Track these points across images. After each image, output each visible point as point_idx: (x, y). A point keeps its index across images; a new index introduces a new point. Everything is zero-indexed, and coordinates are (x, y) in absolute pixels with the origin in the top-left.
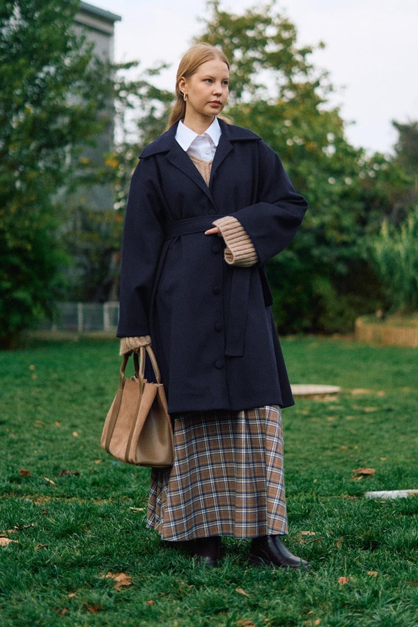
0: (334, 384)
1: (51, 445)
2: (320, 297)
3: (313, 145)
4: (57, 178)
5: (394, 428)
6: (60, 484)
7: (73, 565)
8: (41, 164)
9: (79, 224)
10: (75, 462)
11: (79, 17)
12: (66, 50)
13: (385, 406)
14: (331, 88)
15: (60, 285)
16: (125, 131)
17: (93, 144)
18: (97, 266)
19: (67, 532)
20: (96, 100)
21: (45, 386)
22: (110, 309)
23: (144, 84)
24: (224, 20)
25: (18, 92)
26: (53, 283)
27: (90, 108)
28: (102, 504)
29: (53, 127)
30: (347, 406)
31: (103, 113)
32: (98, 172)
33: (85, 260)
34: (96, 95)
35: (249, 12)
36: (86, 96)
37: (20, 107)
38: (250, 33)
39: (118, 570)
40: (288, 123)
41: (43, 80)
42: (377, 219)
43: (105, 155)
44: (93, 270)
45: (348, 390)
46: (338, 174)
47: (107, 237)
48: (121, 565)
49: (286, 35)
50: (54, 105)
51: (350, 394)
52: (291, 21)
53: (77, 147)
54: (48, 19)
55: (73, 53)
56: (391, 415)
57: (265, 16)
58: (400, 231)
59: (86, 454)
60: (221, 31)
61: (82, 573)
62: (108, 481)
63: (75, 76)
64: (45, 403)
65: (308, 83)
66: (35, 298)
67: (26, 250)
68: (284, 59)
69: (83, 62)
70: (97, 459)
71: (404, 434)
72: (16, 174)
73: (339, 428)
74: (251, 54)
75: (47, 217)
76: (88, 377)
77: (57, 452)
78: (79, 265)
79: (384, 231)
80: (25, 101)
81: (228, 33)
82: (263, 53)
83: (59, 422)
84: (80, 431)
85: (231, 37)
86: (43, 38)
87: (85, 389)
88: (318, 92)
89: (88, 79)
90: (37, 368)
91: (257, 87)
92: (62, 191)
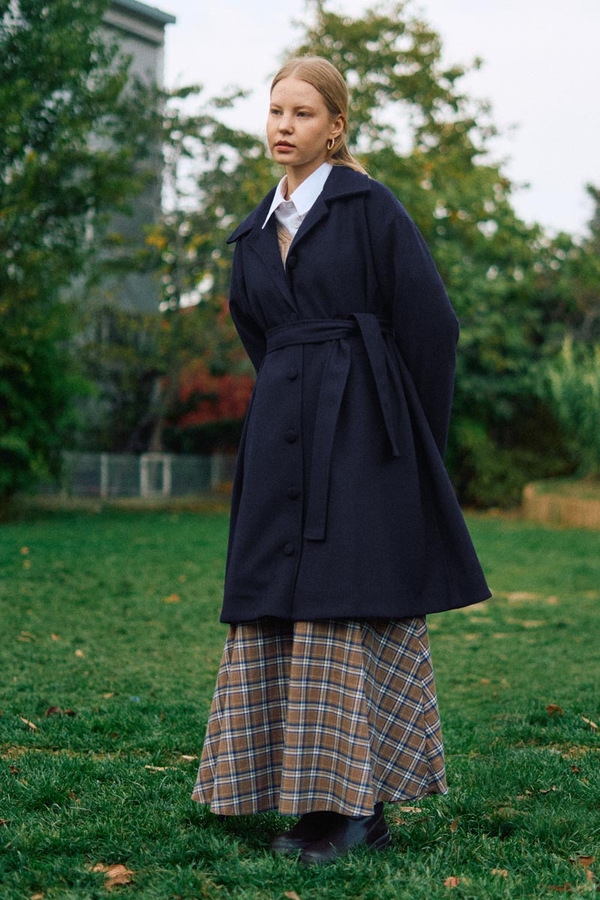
1: (40, 669)
2: (466, 453)
4: (71, 261)
5: (565, 652)
6: (45, 728)
7: (46, 852)
8: (47, 241)
9: (105, 332)
10: (73, 695)
11: (110, 16)
12: (88, 66)
13: (555, 620)
14: (493, 131)
15: (72, 427)
16: (178, 193)
17: (127, 211)
18: (131, 397)
19: (45, 801)
20: (135, 144)
21: (41, 579)
22: (150, 464)
23: (212, 121)
24: (332, 25)
25: (14, 129)
26: (62, 423)
27: (122, 156)
28: (102, 760)
29: (65, 184)
30: (499, 619)
31: (143, 165)
32: (134, 253)
33: (113, 389)
34: (134, 136)
35: (370, 13)
36: (119, 137)
37: (17, 153)
38: (372, 47)
39: (112, 861)
40: (425, 184)
41: (52, 112)
42: (561, 336)
43: (146, 228)
44: (125, 404)
45: (502, 594)
46: (504, 263)
47: (146, 354)
48: (120, 853)
49: (425, 49)
50: (69, 151)
51: (505, 600)
52: (431, 28)
53: (101, 215)
54: (61, 19)
55: (98, 72)
56: (563, 633)
57: (394, 20)
58: (591, 353)
59: (91, 684)
60: (328, 42)
61: (58, 863)
62: (118, 725)
63: (102, 108)
64: (39, 605)
65: (457, 123)
66: (34, 445)
67: (21, 372)
68: (420, 85)
69: (115, 85)
70: (107, 691)
71: (579, 662)
72: (9, 254)
73: (481, 652)
74: (374, 77)
75: (56, 321)
76: (109, 568)
77: (48, 679)
78: (103, 396)
79: (567, 353)
80: (25, 143)
81: (338, 45)
82: (392, 76)
83: (57, 634)
84: (87, 649)
85: (343, 52)
86: (54, 47)
87: (102, 585)
88: (474, 137)
89: (122, 112)
90: (32, 552)
91: (381, 128)
92: (79, 282)
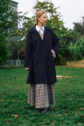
0: (62, 75)
1: (5, 89)
2: (59, 58)
3: (57, 28)
4: (6, 35)
5: (73, 84)
6: (6, 97)
7: (7, 113)
8: (3, 33)
9: (11, 44)
10: (9, 92)
11: (10, 3)
12: (8, 10)
13: (71, 80)
14: (61, 16)
15: (7, 57)
16: (20, 26)
17: (14, 28)
18: (15, 52)
19: (6, 107)
20: (14, 20)
21: (4, 77)
22: (18, 61)
23: (24, 16)
24: (39, 3)
26: (6, 56)
27: (13, 21)
28: (14, 101)
29: (5, 25)
30: (64, 80)
31: (15, 22)
32: (15, 34)
34: (14, 19)
35: (44, 1)
36: (12, 19)
38: (44, 6)
39: (15, 114)
40: (52, 23)
41: (3, 16)
42: (70, 42)
43: (16, 30)
45: (64, 77)
46: (63, 33)
47: (17, 47)
49: (51, 6)
50: (6, 21)
51: (65, 77)
52: (52, 3)
53: (10, 29)
54: (4, 4)
55: (9, 10)
56: (72, 81)
57: (47, 2)
58: (75, 45)
59: (11, 90)
60: (39, 5)
61: (8, 115)
62: (15, 96)
63: (10, 15)
64: (4, 80)
65: (56, 15)
66: (3, 59)
67: (0, 50)
68: (51, 10)
69: (11, 12)
70: (13, 91)
71: (75, 85)
73: (62, 84)
74: (45, 10)
75: (5, 43)
76: (13, 75)
78: (11, 52)
79: (71, 44)
82: (47, 9)
83: (7, 84)
84: (11, 86)
85: (41, 6)
86: (3, 7)
87: (12, 77)
88: (58, 17)
89: (12, 15)
90: (3, 73)
92: (8, 38)
